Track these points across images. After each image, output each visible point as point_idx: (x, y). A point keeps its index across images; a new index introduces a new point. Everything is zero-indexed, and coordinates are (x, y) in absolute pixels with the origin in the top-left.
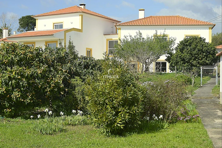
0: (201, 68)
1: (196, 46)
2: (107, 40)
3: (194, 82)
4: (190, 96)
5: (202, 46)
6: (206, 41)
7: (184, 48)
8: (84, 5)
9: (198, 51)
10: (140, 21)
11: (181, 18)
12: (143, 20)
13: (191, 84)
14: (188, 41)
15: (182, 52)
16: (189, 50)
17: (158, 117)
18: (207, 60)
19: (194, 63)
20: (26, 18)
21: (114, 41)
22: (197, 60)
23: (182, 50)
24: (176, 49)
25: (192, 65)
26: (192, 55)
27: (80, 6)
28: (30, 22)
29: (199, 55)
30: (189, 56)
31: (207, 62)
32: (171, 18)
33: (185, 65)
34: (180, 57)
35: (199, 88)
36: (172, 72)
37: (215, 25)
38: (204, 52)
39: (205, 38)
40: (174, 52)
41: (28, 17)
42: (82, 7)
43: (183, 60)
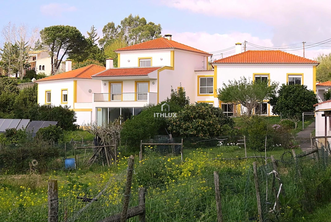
0: (303, 114)
1: (299, 94)
2: (199, 77)
3: (297, 127)
4: (294, 137)
5: (304, 94)
6: (308, 89)
7: (288, 95)
8: (171, 36)
9: (300, 98)
10: (237, 57)
11: (282, 54)
12: (241, 56)
13: (295, 128)
14: (291, 89)
15: (286, 99)
16: (292, 98)
17: (279, 145)
18: (308, 106)
19: (297, 109)
20: (52, 30)
21: (207, 78)
22: (300, 107)
23: (286, 97)
24: (279, 92)
25: (295, 111)
26: (295, 101)
27: (166, 37)
28: (58, 36)
29: (301, 102)
30: (292, 103)
31: (308, 108)
32: (271, 53)
33: (289, 111)
34: (284, 103)
35: (301, 131)
36: (275, 115)
37: (319, 64)
38: (305, 100)
39: (306, 86)
40: (277, 95)
41: (55, 28)
42: (168, 38)
43: (287, 106)
